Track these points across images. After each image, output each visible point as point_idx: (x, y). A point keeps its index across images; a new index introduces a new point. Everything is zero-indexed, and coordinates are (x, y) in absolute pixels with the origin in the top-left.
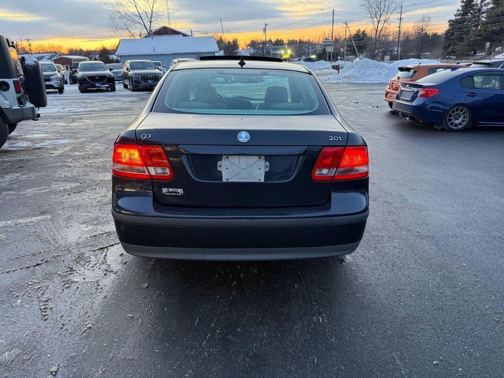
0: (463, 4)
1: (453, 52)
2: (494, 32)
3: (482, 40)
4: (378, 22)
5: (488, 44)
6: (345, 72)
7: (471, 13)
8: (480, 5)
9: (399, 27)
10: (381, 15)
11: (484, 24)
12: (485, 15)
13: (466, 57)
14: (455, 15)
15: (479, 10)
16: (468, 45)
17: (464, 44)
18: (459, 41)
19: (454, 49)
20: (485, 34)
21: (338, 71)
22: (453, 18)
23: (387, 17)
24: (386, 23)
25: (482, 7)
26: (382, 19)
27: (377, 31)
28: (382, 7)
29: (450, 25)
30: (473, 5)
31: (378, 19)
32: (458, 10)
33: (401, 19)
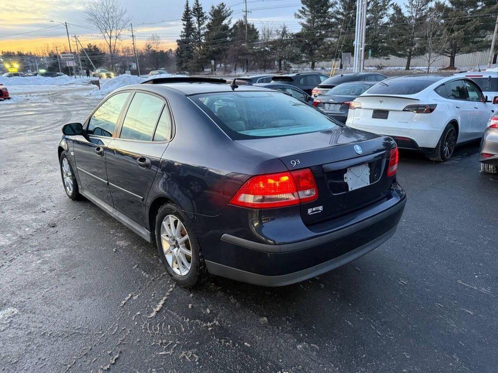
0: (185, 27)
1: (186, 68)
2: (214, 52)
3: (207, 58)
4: (110, 38)
5: (213, 62)
6: (107, 88)
7: (192, 35)
8: (198, 29)
9: (133, 44)
10: (111, 31)
11: (205, 45)
12: (203, 37)
13: (198, 73)
14: (181, 36)
15: (199, 33)
16: (197, 62)
17: (194, 61)
18: (189, 58)
19: (187, 65)
20: (208, 53)
21: (99, 86)
22: (180, 38)
23: (118, 33)
24: (117, 39)
25: (200, 30)
26: (113, 34)
27: (110, 46)
28: (110, 23)
29: (178, 44)
30: (193, 29)
31: (109, 34)
32: (182, 32)
33: (133, 36)
